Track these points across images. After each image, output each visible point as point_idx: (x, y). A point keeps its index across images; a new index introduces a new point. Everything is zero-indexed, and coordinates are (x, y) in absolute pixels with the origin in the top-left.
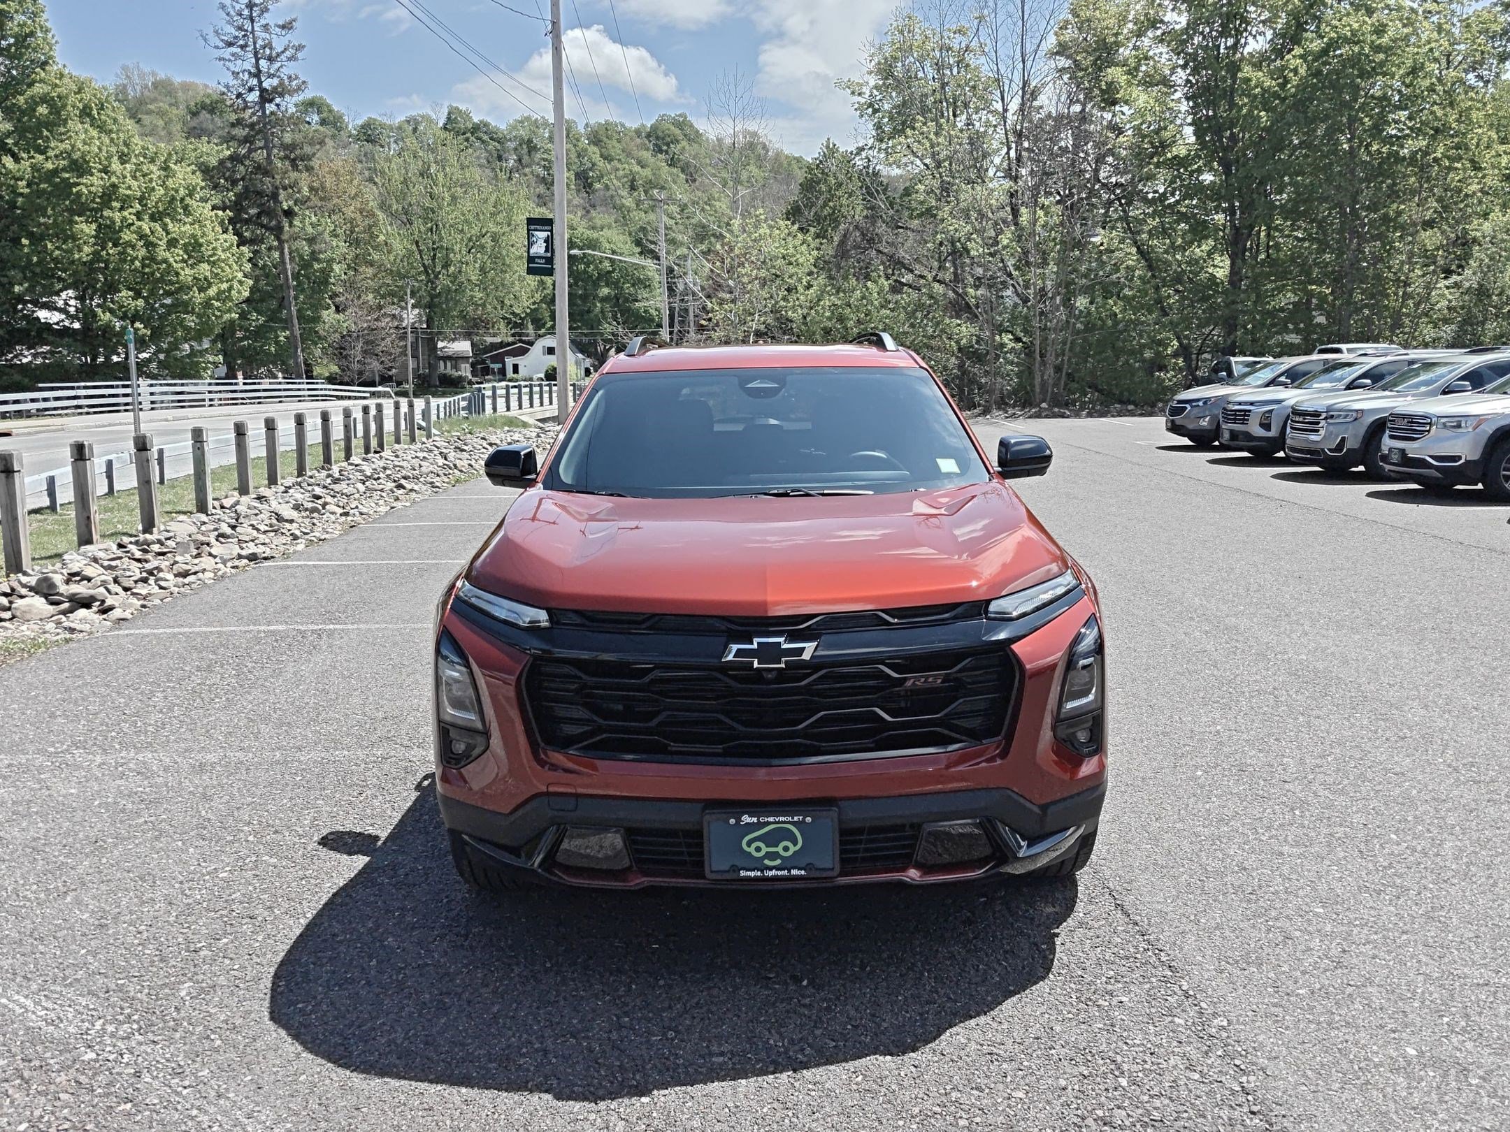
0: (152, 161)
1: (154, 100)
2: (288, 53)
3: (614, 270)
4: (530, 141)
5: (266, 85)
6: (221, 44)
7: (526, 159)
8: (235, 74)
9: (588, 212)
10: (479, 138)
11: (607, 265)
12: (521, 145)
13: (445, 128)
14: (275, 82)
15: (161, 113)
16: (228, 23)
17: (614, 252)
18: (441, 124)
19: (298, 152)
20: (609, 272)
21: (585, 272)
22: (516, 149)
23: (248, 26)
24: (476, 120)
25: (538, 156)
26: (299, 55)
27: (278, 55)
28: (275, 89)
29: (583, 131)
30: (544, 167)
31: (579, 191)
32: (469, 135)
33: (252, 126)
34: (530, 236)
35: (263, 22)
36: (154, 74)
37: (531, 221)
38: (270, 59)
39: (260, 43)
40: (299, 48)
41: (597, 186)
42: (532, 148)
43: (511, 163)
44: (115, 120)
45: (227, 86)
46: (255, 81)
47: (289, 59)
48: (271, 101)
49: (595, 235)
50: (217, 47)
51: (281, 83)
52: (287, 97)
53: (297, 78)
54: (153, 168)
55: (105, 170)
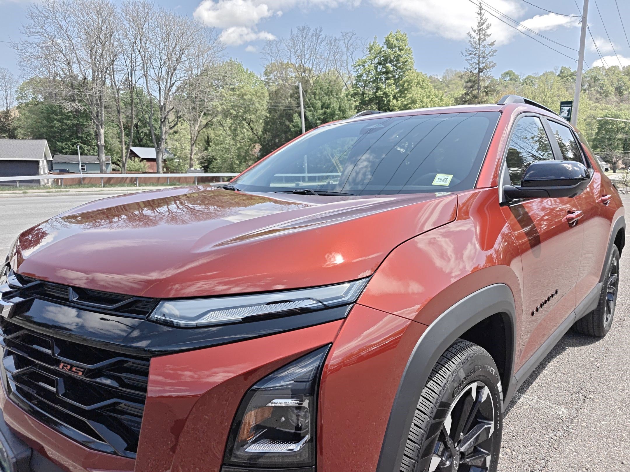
0: (437, 97)
1: (454, 80)
2: (490, 54)
3: (625, 127)
4: (596, 77)
5: (481, 67)
6: (467, 55)
7: (593, 84)
8: (471, 64)
9: (619, 103)
10: (573, 78)
11: (623, 125)
12: (591, 79)
13: (559, 76)
14: (484, 65)
15: (455, 84)
16: (471, 47)
17: (627, 119)
18: (557, 74)
19: (488, 89)
20: (623, 128)
21: (612, 128)
22: (588, 81)
23: (478, 46)
24: (572, 71)
25: (597, 83)
26: (495, 54)
27: (487, 55)
28: (484, 68)
29: (621, 70)
30: (601, 87)
31: (615, 95)
32: (569, 77)
33: (474, 82)
34: (561, 109)
35: (483, 44)
36: (455, 71)
37: (562, 103)
38: (484, 57)
39: (481, 52)
40: (496, 51)
41: (625, 92)
42: (596, 79)
43: (586, 86)
44: (427, 85)
45: (467, 69)
46: (478, 66)
47: (491, 56)
48: (482, 72)
49: (619, 113)
50: (466, 56)
51: (486, 66)
52: (488, 70)
53: (492, 62)
54: (437, 99)
55: (421, 101)
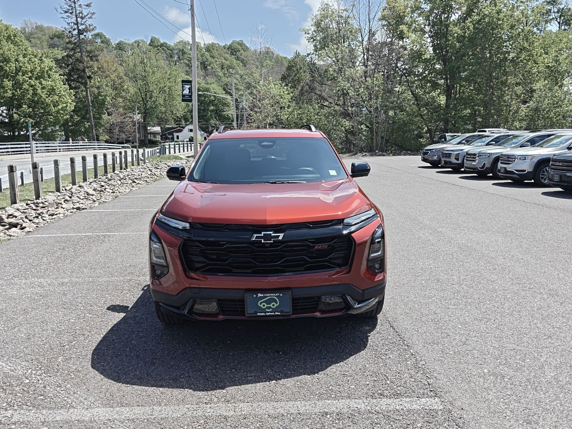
0: (36, 57)
1: (36, 33)
2: (89, 16)
3: (215, 100)
4: (183, 50)
5: (80, 28)
6: (63, 12)
7: (181, 57)
8: (68, 24)
9: (205, 77)
10: (163, 49)
11: (212, 98)
12: (179, 51)
13: (150, 45)
14: (84, 27)
15: (39, 38)
16: (65, 4)
17: (215, 93)
18: (148, 43)
19: (93, 54)
20: (214, 101)
21: (204, 100)
22: (177, 53)
23: (73, 5)
24: (162, 42)
25: (186, 56)
26: (93, 17)
27: (85, 16)
28: (84, 30)
29: (203, 46)
30: (188, 60)
31: (202, 69)
32: (159, 47)
33: (75, 43)
34: (183, 87)
35: (79, 4)
36: (36, 23)
37: (183, 81)
38: (82, 18)
39: (78, 12)
40: (93, 14)
41: (209, 68)
42: (184, 53)
43: (176, 58)
44: (21, 41)
45: (65, 28)
46: (76, 26)
47: (89, 18)
48: (82, 34)
49: (208, 86)
50: (61, 13)
51: (86, 27)
52: (88, 33)
53: (92, 25)
54: (36, 60)
55: (17, 60)
